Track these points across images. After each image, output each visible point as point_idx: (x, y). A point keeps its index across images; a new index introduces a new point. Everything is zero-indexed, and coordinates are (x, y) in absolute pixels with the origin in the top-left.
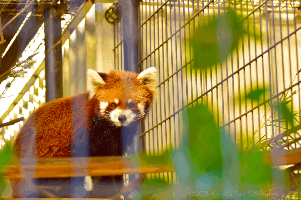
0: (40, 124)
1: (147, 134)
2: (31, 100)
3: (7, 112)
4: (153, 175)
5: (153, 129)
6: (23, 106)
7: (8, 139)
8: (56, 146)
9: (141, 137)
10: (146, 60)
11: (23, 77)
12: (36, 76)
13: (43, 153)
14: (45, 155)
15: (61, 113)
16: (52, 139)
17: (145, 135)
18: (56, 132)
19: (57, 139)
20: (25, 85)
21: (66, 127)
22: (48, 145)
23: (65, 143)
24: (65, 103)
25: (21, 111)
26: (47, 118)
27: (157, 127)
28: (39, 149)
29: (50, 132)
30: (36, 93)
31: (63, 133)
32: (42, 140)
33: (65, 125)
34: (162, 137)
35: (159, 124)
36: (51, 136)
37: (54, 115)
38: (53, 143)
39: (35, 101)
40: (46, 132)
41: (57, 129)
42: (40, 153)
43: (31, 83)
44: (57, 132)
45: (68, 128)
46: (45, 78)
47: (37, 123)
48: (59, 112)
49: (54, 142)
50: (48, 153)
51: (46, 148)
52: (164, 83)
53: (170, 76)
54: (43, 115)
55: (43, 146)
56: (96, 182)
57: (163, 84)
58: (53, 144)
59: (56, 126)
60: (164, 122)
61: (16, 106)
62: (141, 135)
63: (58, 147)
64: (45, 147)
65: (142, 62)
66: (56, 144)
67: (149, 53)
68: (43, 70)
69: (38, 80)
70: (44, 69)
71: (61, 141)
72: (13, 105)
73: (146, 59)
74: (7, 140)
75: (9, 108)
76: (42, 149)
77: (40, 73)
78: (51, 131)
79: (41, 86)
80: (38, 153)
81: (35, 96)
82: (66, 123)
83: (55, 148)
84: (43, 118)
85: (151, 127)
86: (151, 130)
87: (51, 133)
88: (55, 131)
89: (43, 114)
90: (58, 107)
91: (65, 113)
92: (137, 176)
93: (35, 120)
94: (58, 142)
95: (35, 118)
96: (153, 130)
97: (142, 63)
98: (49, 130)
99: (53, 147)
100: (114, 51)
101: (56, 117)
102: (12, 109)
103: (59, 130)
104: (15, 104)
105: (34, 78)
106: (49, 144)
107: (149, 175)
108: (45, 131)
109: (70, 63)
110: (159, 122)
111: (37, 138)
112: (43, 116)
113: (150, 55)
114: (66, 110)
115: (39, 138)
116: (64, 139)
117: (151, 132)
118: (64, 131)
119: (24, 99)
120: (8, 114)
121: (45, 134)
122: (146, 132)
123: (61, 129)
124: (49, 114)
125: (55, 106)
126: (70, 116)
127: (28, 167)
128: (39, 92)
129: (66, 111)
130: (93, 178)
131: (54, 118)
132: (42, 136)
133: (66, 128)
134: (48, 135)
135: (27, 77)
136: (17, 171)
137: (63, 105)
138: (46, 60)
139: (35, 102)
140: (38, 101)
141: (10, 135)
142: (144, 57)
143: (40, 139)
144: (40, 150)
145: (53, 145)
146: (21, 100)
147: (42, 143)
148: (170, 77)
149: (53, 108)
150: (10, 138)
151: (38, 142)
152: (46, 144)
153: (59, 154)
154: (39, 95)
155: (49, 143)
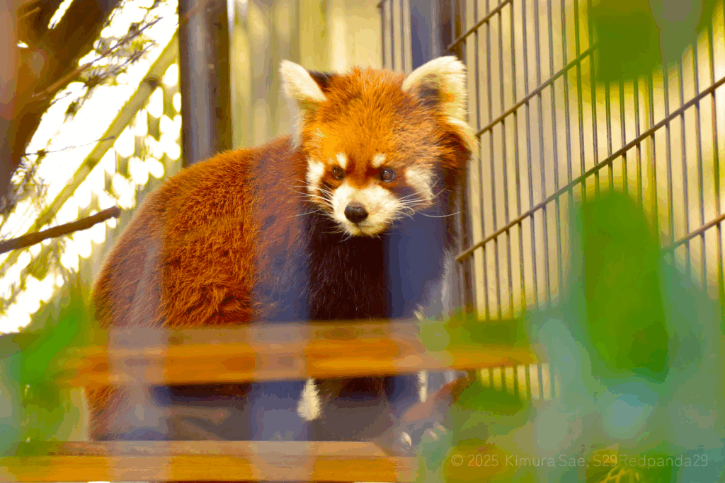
0: (171, 223)
1: (478, 253)
2: (140, 151)
3: (68, 187)
4: (497, 373)
5: (495, 238)
6: (116, 170)
7: (72, 269)
8: (220, 287)
9: (460, 261)
10: (473, 35)
11: (115, 83)
12: (152, 82)
13: (186, 304)
14: (190, 310)
15: (227, 192)
16: (206, 267)
17: (472, 254)
18: (215, 248)
19: (219, 268)
20: (120, 108)
21: (242, 235)
22: (196, 285)
23: (243, 279)
24: (241, 165)
25: (108, 186)
26: (191, 208)
27: (508, 233)
28: (173, 292)
29: (198, 247)
30: (154, 131)
31: (234, 252)
32: (180, 268)
33: (238, 227)
34: (522, 260)
35: (513, 224)
36: (201, 258)
37: (209, 200)
38: (209, 277)
39: (152, 156)
40: (188, 248)
41: (218, 241)
42: (177, 303)
43: (138, 103)
44: (217, 250)
45: (248, 238)
46: (178, 88)
47: (164, 221)
48: (221, 191)
49: (213, 276)
50: (200, 305)
51: (193, 290)
52: (526, 102)
53: (543, 81)
54: (179, 198)
55: (184, 285)
56: (330, 395)
57: (524, 105)
58: (211, 280)
59: (213, 233)
60: (529, 218)
61: (96, 168)
62: (461, 254)
63: (225, 290)
64: (189, 287)
65: (464, 40)
66: (218, 281)
67: (482, 15)
68: (172, 62)
69: (159, 91)
70: (177, 60)
71: (232, 273)
72: (87, 168)
73: (475, 30)
74: (71, 272)
75: (75, 175)
76: (180, 292)
77: (164, 73)
78: (201, 245)
79: (168, 109)
80: (168, 305)
81: (150, 141)
82: (242, 225)
83: (215, 292)
84: (178, 207)
85: (489, 232)
86: (489, 239)
87: (202, 249)
88: (211, 246)
89: (180, 195)
90: (220, 177)
91: (239, 192)
92: (451, 378)
93: (158, 213)
94: (224, 276)
95: (159, 207)
96: (496, 240)
97: (462, 43)
98: (196, 242)
99: (212, 290)
100: (378, 10)
101: (214, 205)
102: (84, 178)
103: (224, 243)
104: (91, 163)
105: (147, 87)
106: (199, 281)
107: (484, 374)
108: (186, 245)
109: (250, 43)
110: (513, 216)
111: (166, 264)
112: (178, 201)
113: (487, 21)
114: (240, 184)
115: (173, 263)
116: (239, 269)
117: (490, 245)
118: (236, 245)
119: (118, 152)
120: (71, 194)
121: (185, 253)
122: (477, 247)
123: (228, 238)
124: (196, 197)
125: (212, 173)
126: (253, 202)
127: (134, 353)
128: (162, 128)
129: (242, 186)
130: (319, 383)
131: (208, 206)
132: (180, 257)
133: (242, 238)
134: (193, 257)
135: (127, 84)
136: (102, 366)
137: (234, 171)
138: (183, 35)
139: (152, 159)
140: (160, 156)
141: (80, 257)
142: (470, 25)
143: (176, 266)
144: (176, 295)
145: (212, 284)
146: (110, 152)
147: (180, 275)
148: (546, 85)
149: (207, 179)
150: (80, 264)
151: (167, 274)
152: (192, 281)
153: (228, 309)
154: (162, 138)
155: (199, 277)
